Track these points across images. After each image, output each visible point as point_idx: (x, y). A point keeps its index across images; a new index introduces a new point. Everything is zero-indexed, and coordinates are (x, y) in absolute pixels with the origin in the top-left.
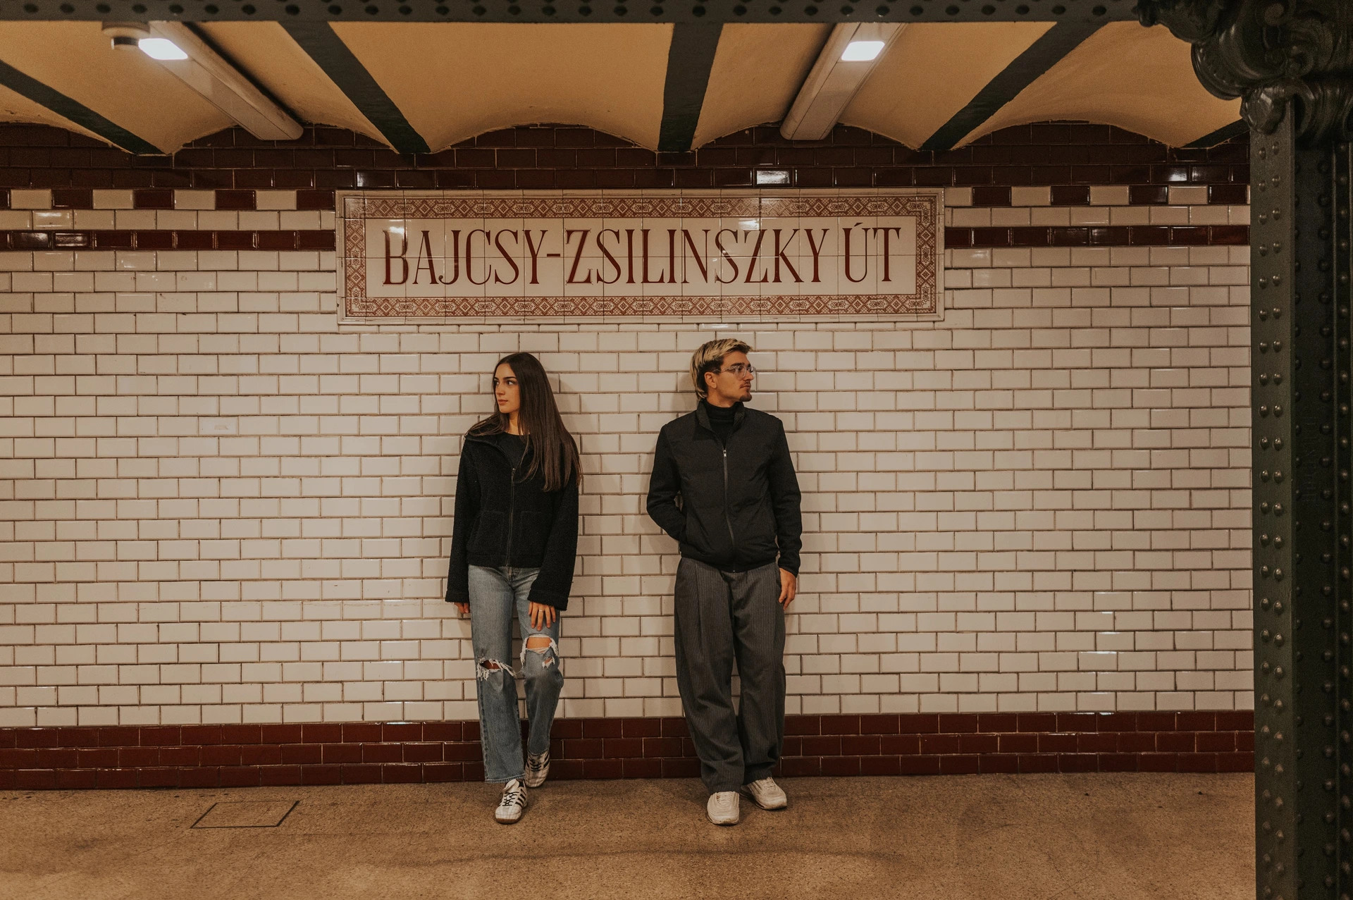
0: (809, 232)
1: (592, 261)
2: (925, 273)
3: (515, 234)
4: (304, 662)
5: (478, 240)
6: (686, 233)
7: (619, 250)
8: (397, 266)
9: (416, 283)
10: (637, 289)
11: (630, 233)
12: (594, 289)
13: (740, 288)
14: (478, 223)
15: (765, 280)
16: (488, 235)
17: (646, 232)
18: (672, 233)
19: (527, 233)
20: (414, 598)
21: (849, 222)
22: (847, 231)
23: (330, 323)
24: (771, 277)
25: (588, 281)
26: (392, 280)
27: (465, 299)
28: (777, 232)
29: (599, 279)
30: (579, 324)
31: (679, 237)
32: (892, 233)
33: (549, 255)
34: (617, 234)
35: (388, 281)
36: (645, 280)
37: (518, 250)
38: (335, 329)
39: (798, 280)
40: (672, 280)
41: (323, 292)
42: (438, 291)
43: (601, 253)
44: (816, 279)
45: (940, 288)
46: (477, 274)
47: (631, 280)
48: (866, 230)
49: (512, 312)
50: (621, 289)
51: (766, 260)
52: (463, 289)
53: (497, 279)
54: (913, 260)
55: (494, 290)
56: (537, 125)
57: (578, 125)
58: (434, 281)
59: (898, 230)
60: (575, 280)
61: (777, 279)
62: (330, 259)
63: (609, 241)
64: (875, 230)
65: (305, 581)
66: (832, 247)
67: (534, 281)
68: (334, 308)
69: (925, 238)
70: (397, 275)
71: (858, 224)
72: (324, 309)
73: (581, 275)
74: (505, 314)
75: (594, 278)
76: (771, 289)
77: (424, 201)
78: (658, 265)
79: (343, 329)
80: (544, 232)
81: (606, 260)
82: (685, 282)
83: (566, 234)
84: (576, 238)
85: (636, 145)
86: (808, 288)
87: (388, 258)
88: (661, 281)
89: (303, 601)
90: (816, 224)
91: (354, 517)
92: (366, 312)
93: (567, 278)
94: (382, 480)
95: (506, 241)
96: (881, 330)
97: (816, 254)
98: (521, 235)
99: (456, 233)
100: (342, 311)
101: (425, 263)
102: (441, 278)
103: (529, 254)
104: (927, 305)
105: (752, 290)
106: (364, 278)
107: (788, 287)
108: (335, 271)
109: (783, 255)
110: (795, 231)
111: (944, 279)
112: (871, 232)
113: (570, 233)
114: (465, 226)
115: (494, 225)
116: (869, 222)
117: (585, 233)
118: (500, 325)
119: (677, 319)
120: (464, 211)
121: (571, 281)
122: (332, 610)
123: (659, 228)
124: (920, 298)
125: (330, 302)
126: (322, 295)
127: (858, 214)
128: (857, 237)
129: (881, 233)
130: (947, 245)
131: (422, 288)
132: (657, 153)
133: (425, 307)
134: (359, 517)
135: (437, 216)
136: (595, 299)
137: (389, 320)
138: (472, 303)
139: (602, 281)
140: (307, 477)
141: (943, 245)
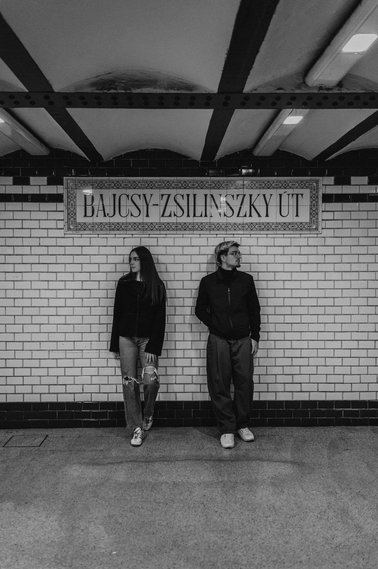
0: (264, 195)
1: (172, 208)
2: (314, 213)
3: (139, 196)
4: (49, 376)
5: (123, 198)
6: (212, 196)
7: (183, 203)
8: (89, 209)
9: (97, 216)
10: (191, 220)
11: (188, 195)
13: (234, 219)
14: (124, 191)
16: (128, 196)
17: (195, 195)
18: (206, 195)
19: (144, 195)
20: (96, 350)
21: (281, 191)
22: (281, 195)
23: (61, 233)
24: (248, 214)
25: (170, 216)
26: (87, 215)
27: (118, 223)
28: (251, 196)
30: (166, 234)
31: (209, 197)
32: (300, 196)
33: (154, 205)
34: (183, 196)
35: (85, 216)
36: (194, 216)
37: (141, 203)
38: (63, 236)
39: (259, 216)
40: (206, 216)
42: (107, 220)
43: (175, 204)
44: (267, 216)
45: (320, 220)
46: (123, 213)
47: (188, 216)
48: (289, 195)
49: (138, 229)
50: (184, 219)
51: (246, 207)
52: (117, 219)
53: (132, 215)
54: (308, 208)
55: (130, 220)
56: (149, 149)
57: (166, 150)
58: (105, 216)
59: (302, 195)
60: (165, 215)
61: (250, 216)
62: (61, 206)
63: (179, 199)
64: (293, 195)
65: (50, 342)
66: (274, 202)
67: (147, 216)
68: (62, 227)
69: (314, 198)
70: (89, 213)
71: (285, 192)
72: (58, 227)
73: (167, 213)
74: (135, 230)
75: (173, 215)
76: (248, 220)
77: (101, 182)
78: (200, 210)
79: (66, 236)
80: (151, 195)
81: (178, 207)
82: (211, 216)
83: (161, 196)
84: (165, 198)
85: (191, 158)
86: (264, 219)
87: (86, 206)
88: (201, 216)
89: (49, 350)
90: (268, 192)
91: (71, 315)
92: (76, 229)
93: (161, 215)
94: (83, 300)
95: (135, 199)
96: (294, 238)
97: (267, 205)
98: (142, 196)
99: (114, 195)
100: (66, 228)
101: (101, 208)
102: (108, 214)
103: (145, 204)
104: (314, 227)
105: (240, 220)
106: (75, 214)
107: (255, 219)
108: (63, 211)
109: (253, 205)
110: (258, 195)
111: (322, 216)
112: (291, 196)
113: (162, 195)
114: (118, 192)
115: (130, 192)
116: (290, 191)
117: (169, 195)
118: (133, 234)
119: (207, 232)
120: (118, 186)
121: (163, 216)
122: (62, 355)
123: (200, 193)
124: (311, 224)
125: (61, 224)
126: (58, 221)
127: (285, 188)
128: (285, 198)
129: (295, 196)
131: (100, 219)
132: (200, 161)
133: (101, 227)
134: (73, 315)
135: (106, 188)
136: (173, 224)
137: (86, 232)
138: (121, 225)
139: (176, 216)
140: (51, 298)
141: (321, 201)
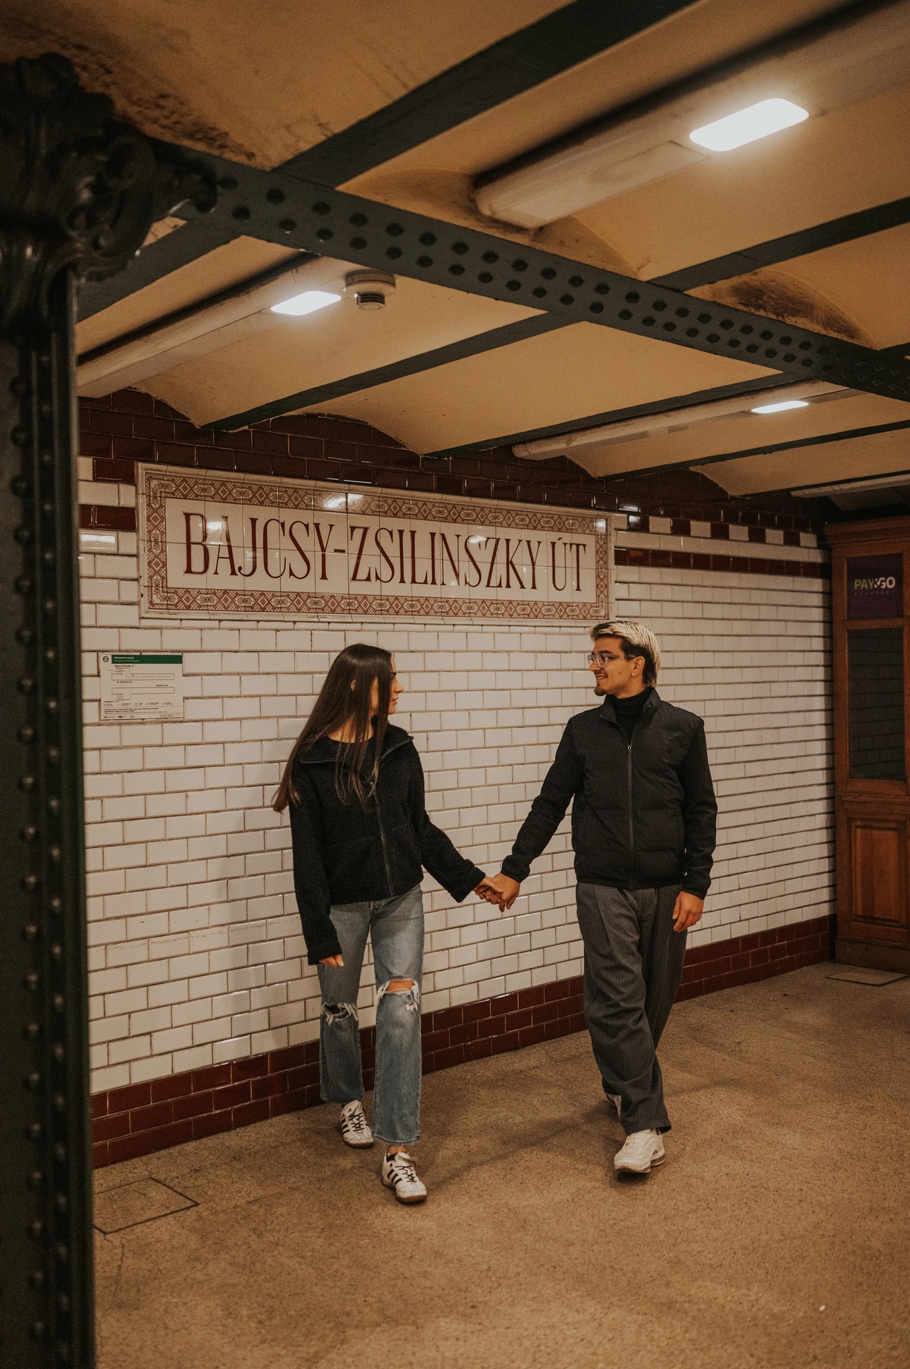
0: (529, 542)
1: (371, 561)
2: (602, 584)
3: (307, 526)
4: (109, 1017)
5: (274, 528)
6: (443, 535)
7: (392, 549)
8: (197, 552)
9: (216, 573)
10: (406, 590)
11: (401, 532)
12: (372, 588)
13: (482, 593)
14: (272, 512)
15: (500, 586)
16: (283, 525)
17: (413, 533)
18: (433, 535)
19: (317, 525)
20: (221, 925)
21: (554, 536)
22: (553, 544)
23: (129, 615)
24: (504, 583)
25: (368, 579)
26: (193, 569)
27: (263, 593)
28: (508, 541)
29: (377, 578)
30: (362, 623)
31: (438, 539)
32: (581, 548)
33: (336, 551)
34: (391, 533)
35: (189, 571)
36: (413, 581)
37: (309, 543)
38: (136, 623)
39: (522, 587)
40: (434, 582)
41: (122, 579)
42: (237, 583)
43: (378, 552)
44: (534, 587)
45: (612, 599)
46: (274, 568)
47: (402, 581)
48: (565, 544)
49: (304, 609)
50: (394, 589)
51: (500, 569)
52: (260, 582)
53: (291, 574)
54: (593, 573)
55: (290, 585)
56: (323, 415)
57: (359, 421)
58: (233, 573)
59: (584, 546)
60: (358, 578)
61: (508, 586)
62: (128, 541)
63: (384, 538)
64: (571, 545)
65: (109, 922)
66: (543, 558)
67: (324, 577)
68: (134, 598)
69: (601, 553)
70: (198, 564)
71: (560, 539)
72: (124, 598)
73: (362, 574)
74: (299, 610)
75: (373, 577)
76: (504, 594)
77: (223, 484)
78: (423, 568)
79: (145, 623)
80: (331, 526)
81: (383, 558)
82: (443, 584)
83: (349, 529)
84: (358, 533)
85: (405, 447)
86: (529, 595)
87: (189, 544)
88: (426, 582)
89: (106, 945)
90: (534, 536)
91: (159, 841)
92: (168, 605)
93: (351, 576)
94: (187, 796)
95: (299, 531)
96: (576, 634)
97: (533, 564)
98: (312, 527)
99: (254, 521)
100: (145, 602)
101: (225, 552)
102: (240, 568)
103: (318, 548)
105: (490, 594)
106: (165, 565)
107: (514, 593)
108: (136, 556)
109: (511, 562)
110: (520, 541)
111: (618, 591)
112: (568, 546)
113: (353, 529)
114: (263, 514)
115: (288, 516)
116: (567, 537)
117: (366, 530)
118: (295, 622)
119: (438, 620)
120: (260, 498)
121: (354, 578)
122: (138, 952)
123: (424, 528)
125: (130, 590)
126: (122, 582)
127: (560, 530)
128: (559, 547)
129: (574, 547)
130: (617, 563)
131: (222, 580)
132: (421, 457)
133: (225, 599)
134: (164, 840)
135: (235, 502)
136: (375, 597)
137: (192, 614)
138: (269, 598)
139: (380, 579)
140: (108, 797)
141: (613, 562)
